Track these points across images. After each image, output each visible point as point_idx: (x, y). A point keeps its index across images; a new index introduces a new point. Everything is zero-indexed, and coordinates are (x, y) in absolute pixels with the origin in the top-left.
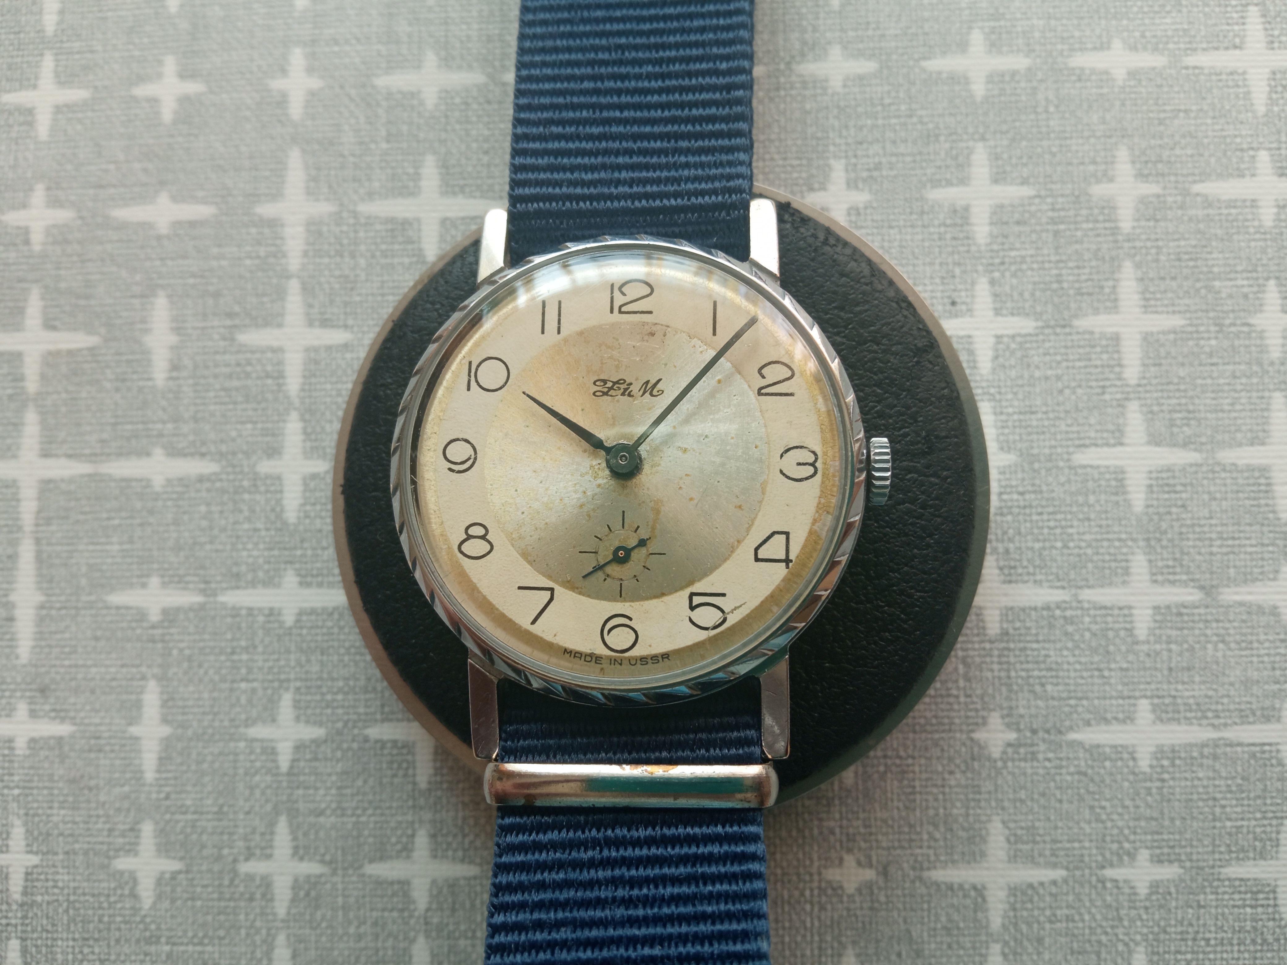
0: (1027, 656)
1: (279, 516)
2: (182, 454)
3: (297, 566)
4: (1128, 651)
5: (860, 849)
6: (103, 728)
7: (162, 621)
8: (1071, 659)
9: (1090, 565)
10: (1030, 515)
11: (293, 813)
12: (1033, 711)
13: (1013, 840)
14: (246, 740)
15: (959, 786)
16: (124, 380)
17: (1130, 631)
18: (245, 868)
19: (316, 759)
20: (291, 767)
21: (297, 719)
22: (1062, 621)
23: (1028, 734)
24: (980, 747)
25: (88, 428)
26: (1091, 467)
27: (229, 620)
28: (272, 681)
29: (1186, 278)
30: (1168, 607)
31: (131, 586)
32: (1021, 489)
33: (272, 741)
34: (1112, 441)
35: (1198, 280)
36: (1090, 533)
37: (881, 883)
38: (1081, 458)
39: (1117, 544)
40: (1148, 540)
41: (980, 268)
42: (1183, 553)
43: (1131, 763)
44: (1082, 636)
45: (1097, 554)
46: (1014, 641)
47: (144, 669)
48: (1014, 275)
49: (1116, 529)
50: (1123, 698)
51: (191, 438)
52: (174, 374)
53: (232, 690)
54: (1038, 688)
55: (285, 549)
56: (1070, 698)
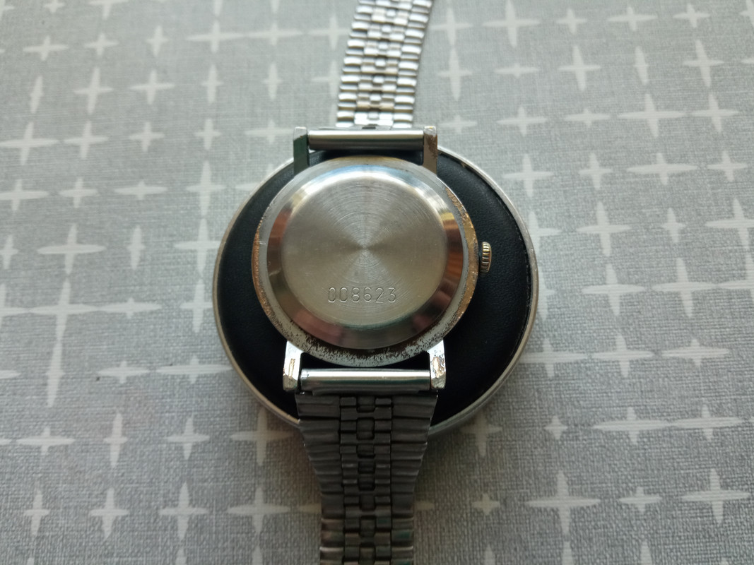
0: (569, 387)
1: (190, 330)
2: (143, 301)
3: (198, 353)
4: (619, 383)
5: (491, 490)
6: (90, 440)
7: (127, 383)
8: (592, 388)
9: (596, 341)
10: (564, 318)
11: (190, 481)
12: (575, 415)
13: (570, 483)
14: (167, 443)
15: (540, 454)
16: (116, 267)
17: (619, 373)
18: (163, 512)
19: (204, 452)
20: (191, 457)
21: (195, 431)
22: (585, 369)
23: (573, 427)
24: (549, 434)
25: (96, 289)
26: (592, 295)
27: (162, 381)
28: (183, 412)
29: (628, 209)
30: (637, 361)
31: (112, 366)
32: (558, 306)
33: (181, 443)
34: (601, 283)
35: (634, 209)
36: (595, 326)
37: (503, 508)
38: (587, 291)
39: (608, 331)
40: (623, 328)
41: (530, 207)
42: (641, 334)
43: (627, 441)
44: (596, 376)
45: (599, 336)
46: (561, 380)
47: (115, 408)
48: (547, 210)
49: (607, 324)
50: (619, 407)
51: (148, 293)
52: (142, 263)
53: (161, 417)
54: (576, 403)
55: (192, 345)
56: (592, 407)
